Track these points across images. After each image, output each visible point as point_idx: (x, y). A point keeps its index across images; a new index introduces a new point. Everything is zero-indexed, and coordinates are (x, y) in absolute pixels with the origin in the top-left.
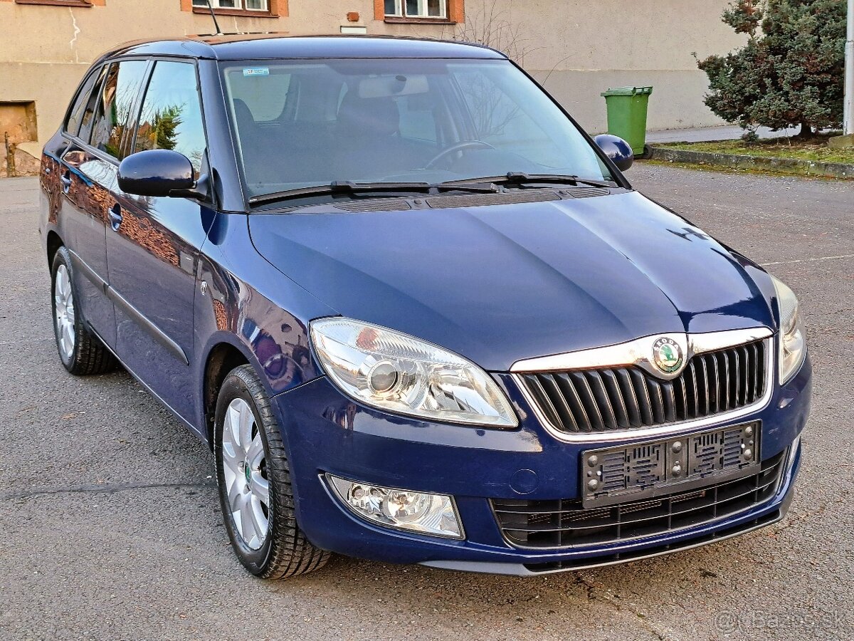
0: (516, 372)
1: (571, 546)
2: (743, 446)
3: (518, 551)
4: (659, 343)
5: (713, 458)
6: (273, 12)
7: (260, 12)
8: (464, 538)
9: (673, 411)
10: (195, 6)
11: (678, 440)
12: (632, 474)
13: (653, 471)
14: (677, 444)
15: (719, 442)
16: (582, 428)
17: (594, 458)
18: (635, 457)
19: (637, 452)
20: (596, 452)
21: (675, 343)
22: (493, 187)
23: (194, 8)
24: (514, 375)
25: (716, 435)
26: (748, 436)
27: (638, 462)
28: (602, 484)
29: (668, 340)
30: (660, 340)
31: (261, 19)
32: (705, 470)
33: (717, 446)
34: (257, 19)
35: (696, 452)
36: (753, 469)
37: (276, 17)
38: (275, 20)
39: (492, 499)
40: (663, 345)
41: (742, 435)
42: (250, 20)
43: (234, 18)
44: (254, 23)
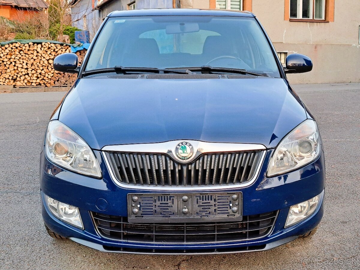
0: (105, 151)
1: (127, 241)
2: (231, 205)
3: (102, 239)
4: (180, 144)
5: (210, 208)
6: (327, 20)
7: (321, 20)
8: (84, 229)
9: (185, 180)
10: (291, 18)
11: (186, 195)
12: (158, 209)
13: (170, 209)
14: (185, 198)
15: (213, 200)
16: (131, 181)
17: (136, 198)
18: (159, 200)
19: (160, 198)
20: (138, 195)
21: (190, 145)
22: (187, 71)
23: (290, 19)
24: (103, 153)
25: (211, 196)
26: (235, 200)
27: (161, 203)
28: (140, 211)
29: (186, 143)
30: (182, 143)
31: (321, 23)
32: (204, 214)
33: (212, 202)
34: (318, 23)
35: (197, 203)
36: (237, 218)
37: (328, 22)
38: (328, 23)
39: (92, 211)
40: (183, 145)
41: (230, 199)
42: (315, 24)
43: (308, 23)
44: (317, 25)
